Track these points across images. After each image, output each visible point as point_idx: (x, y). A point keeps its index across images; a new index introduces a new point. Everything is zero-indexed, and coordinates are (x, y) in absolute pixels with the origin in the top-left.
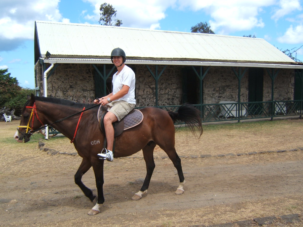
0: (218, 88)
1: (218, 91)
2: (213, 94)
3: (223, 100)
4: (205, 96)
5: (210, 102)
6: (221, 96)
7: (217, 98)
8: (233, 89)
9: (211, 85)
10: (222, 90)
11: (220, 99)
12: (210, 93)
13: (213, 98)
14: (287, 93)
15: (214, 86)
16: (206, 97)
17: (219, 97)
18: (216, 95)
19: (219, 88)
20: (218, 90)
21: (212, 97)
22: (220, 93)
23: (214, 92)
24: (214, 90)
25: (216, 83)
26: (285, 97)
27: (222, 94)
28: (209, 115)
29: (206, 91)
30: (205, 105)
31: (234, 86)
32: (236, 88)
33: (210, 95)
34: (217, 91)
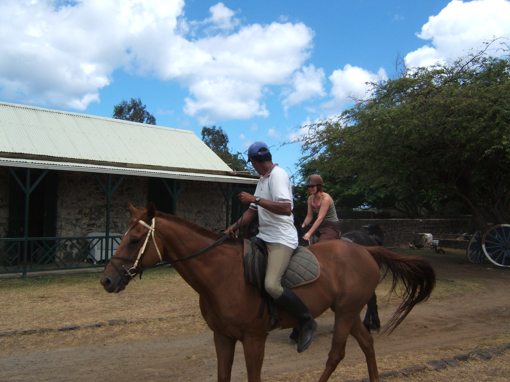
0: (88, 210)
1: (88, 214)
2: (77, 220)
3: (97, 231)
4: (60, 223)
5: (71, 234)
6: (93, 224)
7: (85, 227)
8: (118, 211)
9: (73, 203)
10: (96, 214)
11: (91, 230)
12: (72, 217)
13: (77, 228)
14: (218, 222)
15: (79, 206)
16: (63, 224)
17: (89, 225)
18: (83, 222)
19: (91, 208)
20: (87, 212)
21: (74, 225)
22: (91, 219)
23: (79, 217)
24: (80, 213)
25: (85, 200)
26: (216, 227)
27: (96, 220)
28: (68, 256)
29: (62, 213)
30: (60, 239)
31: (120, 207)
32: (124, 211)
33: (72, 222)
34: (85, 214)
